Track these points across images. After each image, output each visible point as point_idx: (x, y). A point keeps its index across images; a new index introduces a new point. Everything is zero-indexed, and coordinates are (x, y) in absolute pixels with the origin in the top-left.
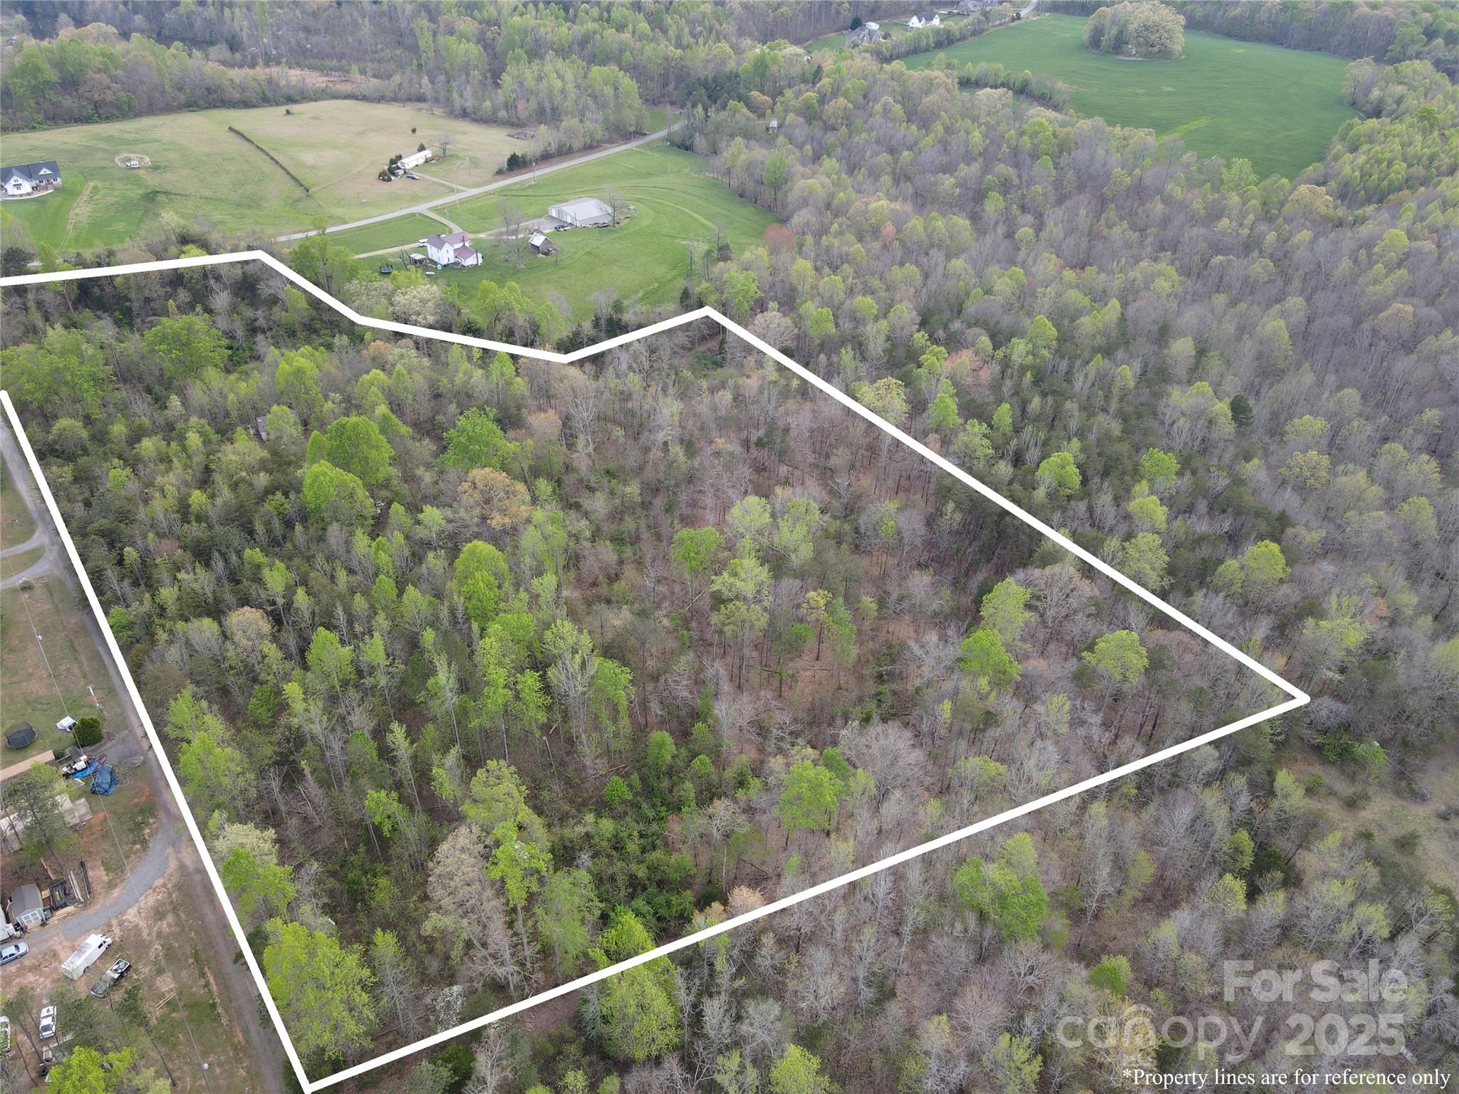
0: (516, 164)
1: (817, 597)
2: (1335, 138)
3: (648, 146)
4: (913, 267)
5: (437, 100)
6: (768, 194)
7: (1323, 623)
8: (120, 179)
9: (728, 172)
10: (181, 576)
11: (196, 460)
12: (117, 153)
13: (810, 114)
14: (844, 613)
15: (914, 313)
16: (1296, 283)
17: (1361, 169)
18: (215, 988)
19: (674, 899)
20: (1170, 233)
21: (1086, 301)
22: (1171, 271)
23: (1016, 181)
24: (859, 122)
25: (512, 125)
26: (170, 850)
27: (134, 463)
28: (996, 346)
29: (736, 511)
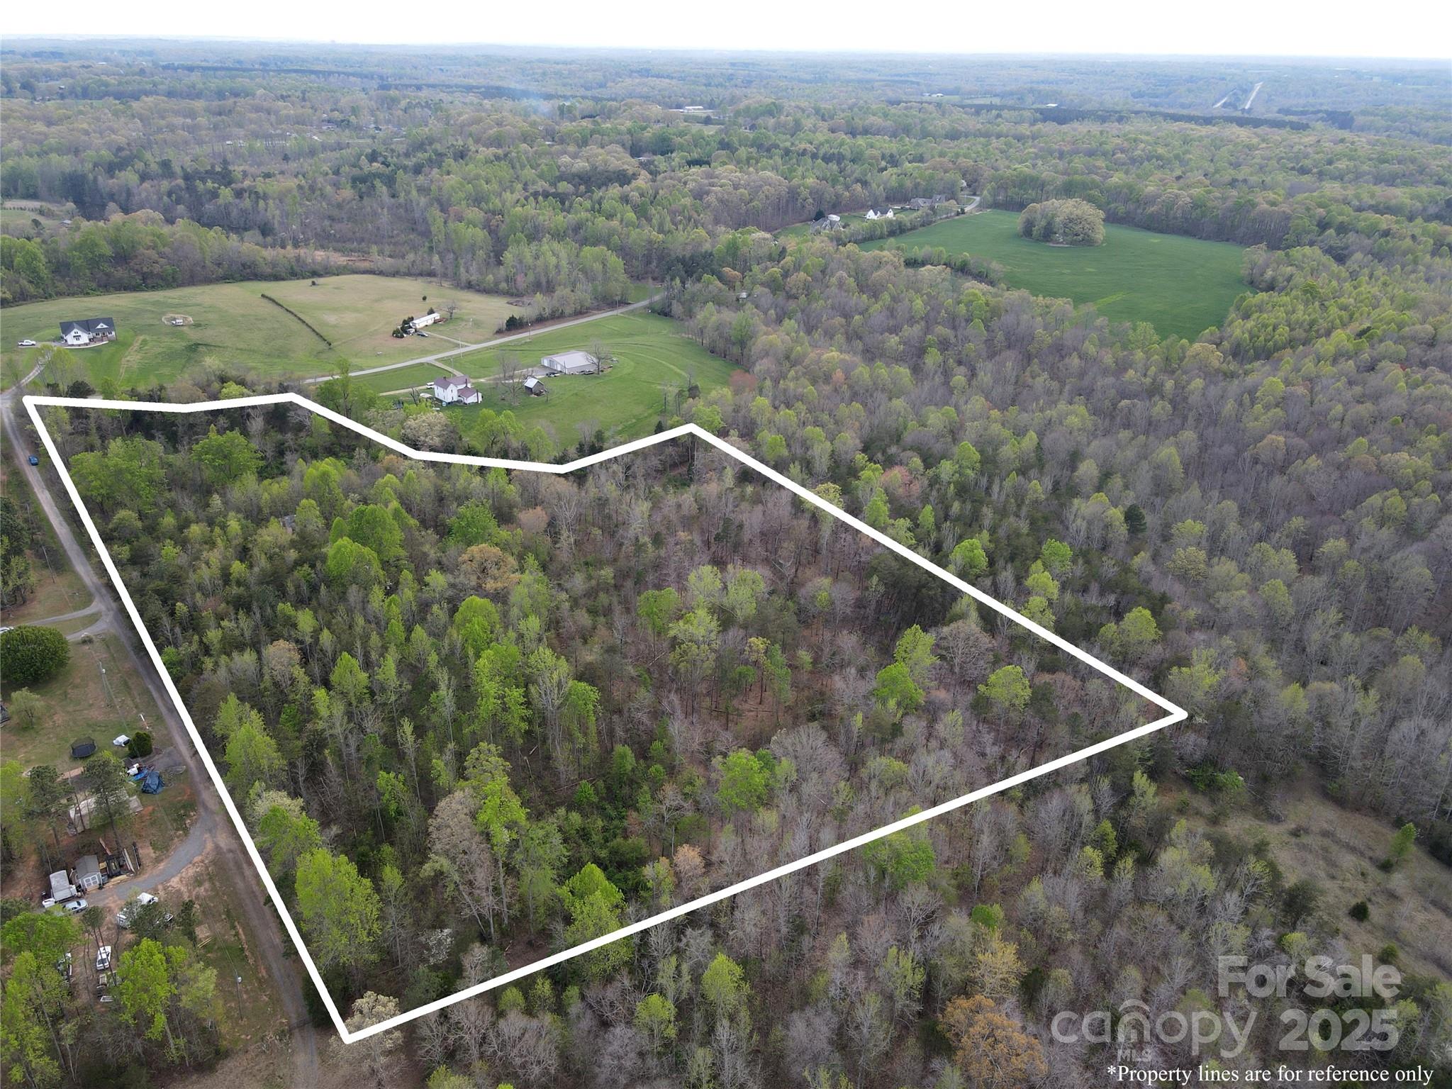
0: (514, 325)
1: (758, 643)
2: (1232, 309)
3: (632, 311)
4: (858, 405)
5: (445, 276)
6: (736, 350)
7: (1184, 669)
8: (167, 334)
9: (702, 332)
10: (225, 623)
11: (235, 542)
12: (164, 313)
13: (775, 286)
14: (780, 657)
15: (858, 441)
16: (1191, 421)
17: (1250, 332)
18: (243, 937)
19: (630, 874)
20: (1087, 381)
21: (1007, 433)
22: (1082, 410)
23: (953, 340)
24: (816, 292)
25: (512, 295)
26: (207, 835)
27: (183, 543)
28: (928, 466)
29: (692, 577)
